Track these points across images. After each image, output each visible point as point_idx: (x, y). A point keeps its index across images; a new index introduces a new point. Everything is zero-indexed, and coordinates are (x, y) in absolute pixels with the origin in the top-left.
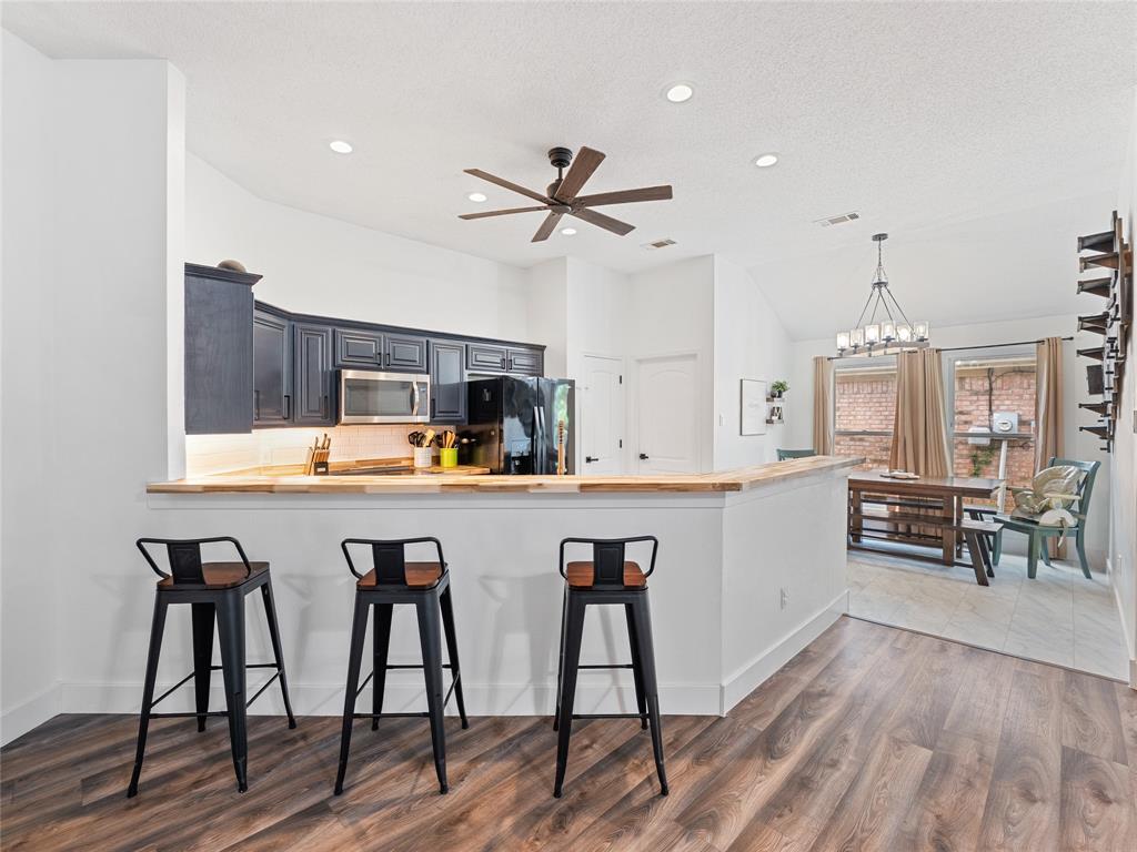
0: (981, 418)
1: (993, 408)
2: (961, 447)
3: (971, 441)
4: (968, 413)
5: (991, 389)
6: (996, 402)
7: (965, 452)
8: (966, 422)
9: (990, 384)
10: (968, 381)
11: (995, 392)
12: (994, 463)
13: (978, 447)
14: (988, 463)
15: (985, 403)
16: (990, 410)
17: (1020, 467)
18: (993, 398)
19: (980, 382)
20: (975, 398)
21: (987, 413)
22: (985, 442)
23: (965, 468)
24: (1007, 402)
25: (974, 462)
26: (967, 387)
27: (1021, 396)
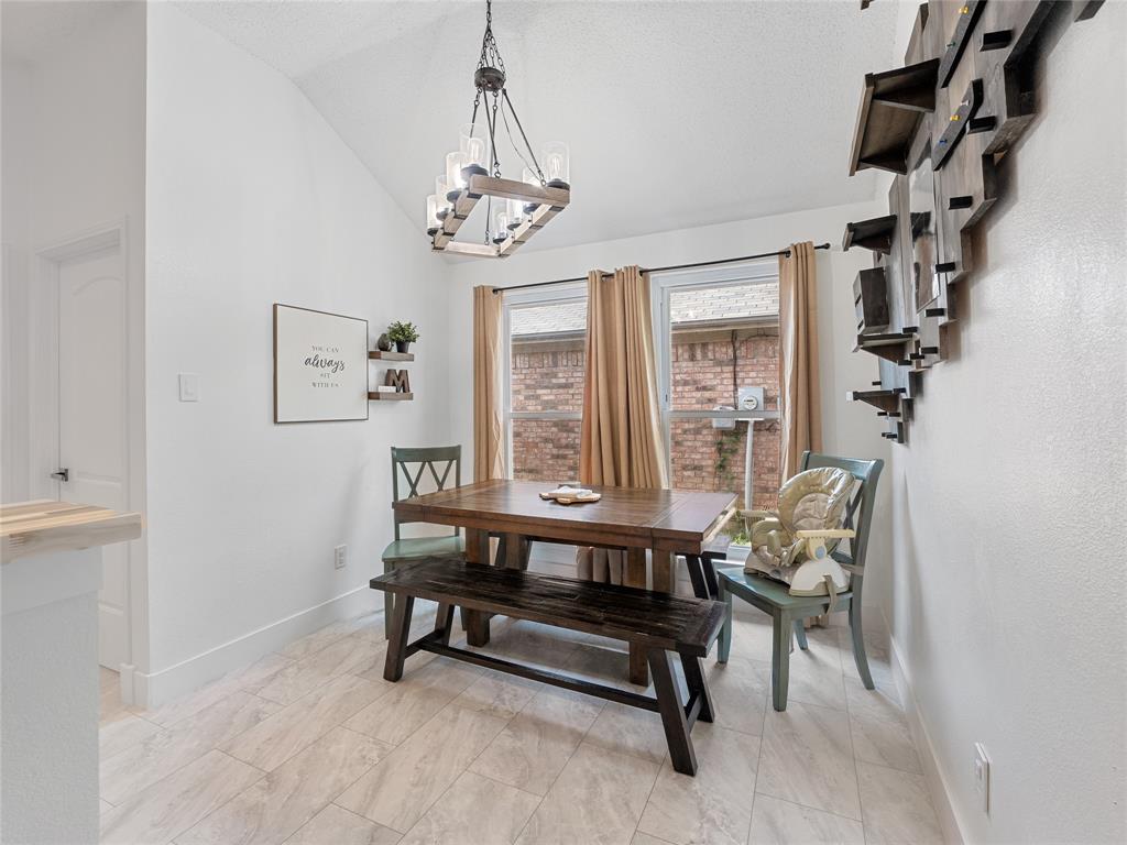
0: (726, 395)
1: (738, 381)
2: (705, 432)
3: (715, 424)
4: (711, 389)
5: (735, 358)
6: (741, 375)
7: (710, 438)
8: (710, 400)
9: (735, 353)
10: (710, 347)
11: (740, 362)
12: (740, 452)
13: (724, 432)
14: (734, 452)
15: (729, 375)
16: (735, 384)
17: (767, 456)
18: (738, 369)
19: (724, 350)
20: (719, 369)
21: (732, 388)
22: (729, 424)
23: (710, 459)
24: (753, 374)
25: (720, 450)
26: (710, 355)
27: (766, 366)
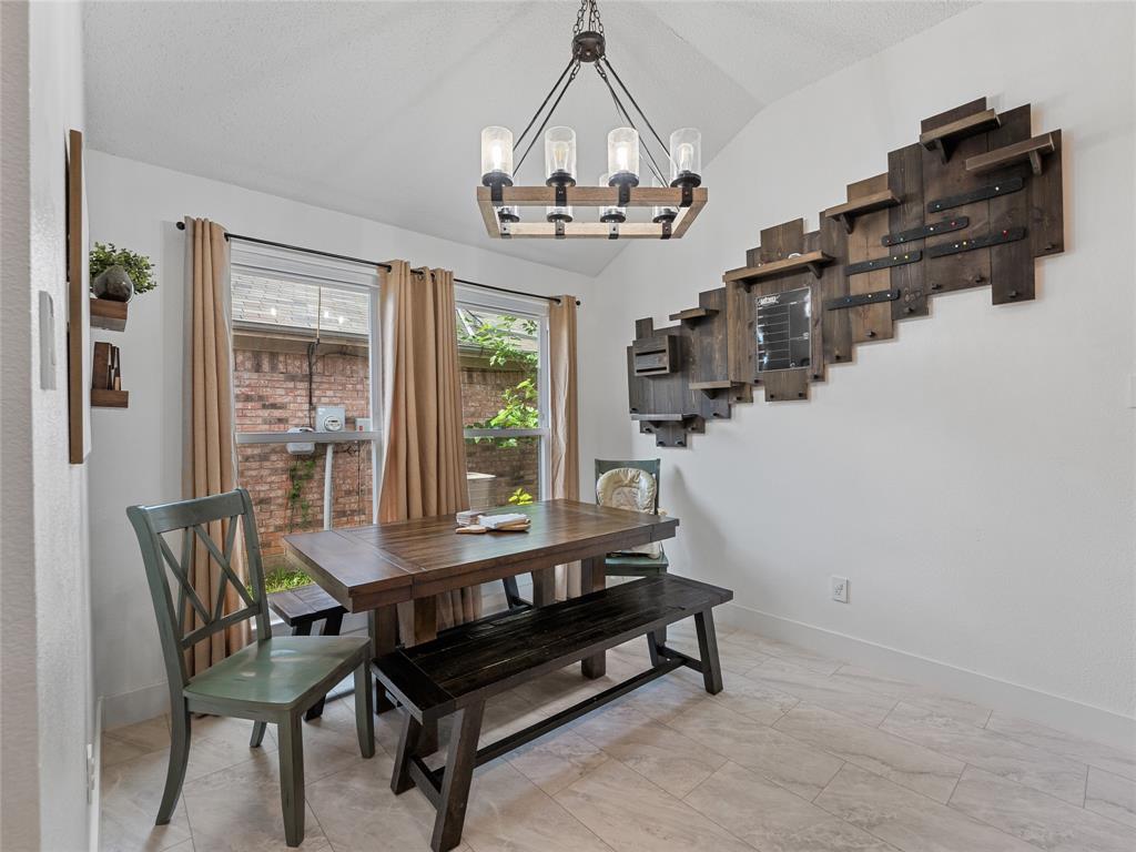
0: (300, 414)
1: (314, 400)
2: (274, 458)
3: (291, 448)
4: (282, 407)
5: (311, 374)
6: (317, 393)
7: (280, 465)
8: (280, 420)
9: (310, 368)
10: (281, 358)
11: (315, 379)
12: (317, 477)
13: (299, 457)
14: (309, 477)
15: (304, 393)
16: (311, 403)
17: (344, 479)
18: (314, 386)
19: (298, 363)
20: (291, 385)
21: (306, 406)
22: (309, 447)
23: (279, 488)
24: (329, 393)
25: (292, 478)
26: (281, 366)
27: (344, 385)
